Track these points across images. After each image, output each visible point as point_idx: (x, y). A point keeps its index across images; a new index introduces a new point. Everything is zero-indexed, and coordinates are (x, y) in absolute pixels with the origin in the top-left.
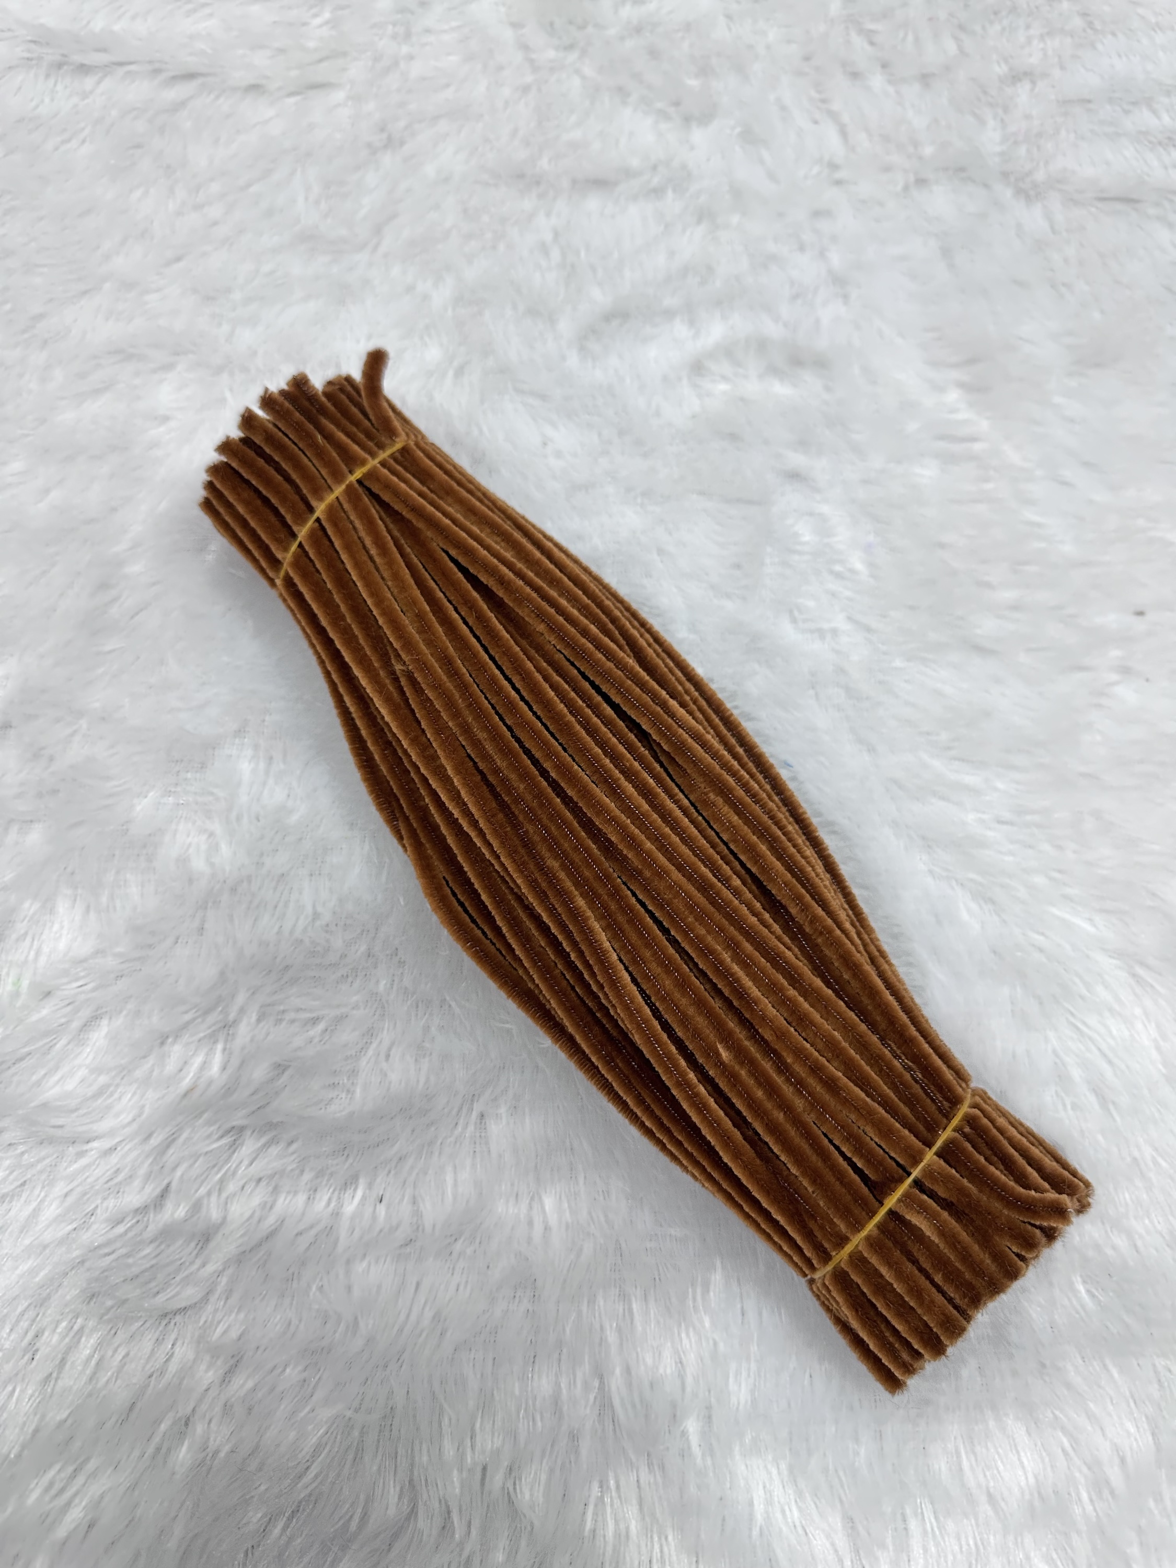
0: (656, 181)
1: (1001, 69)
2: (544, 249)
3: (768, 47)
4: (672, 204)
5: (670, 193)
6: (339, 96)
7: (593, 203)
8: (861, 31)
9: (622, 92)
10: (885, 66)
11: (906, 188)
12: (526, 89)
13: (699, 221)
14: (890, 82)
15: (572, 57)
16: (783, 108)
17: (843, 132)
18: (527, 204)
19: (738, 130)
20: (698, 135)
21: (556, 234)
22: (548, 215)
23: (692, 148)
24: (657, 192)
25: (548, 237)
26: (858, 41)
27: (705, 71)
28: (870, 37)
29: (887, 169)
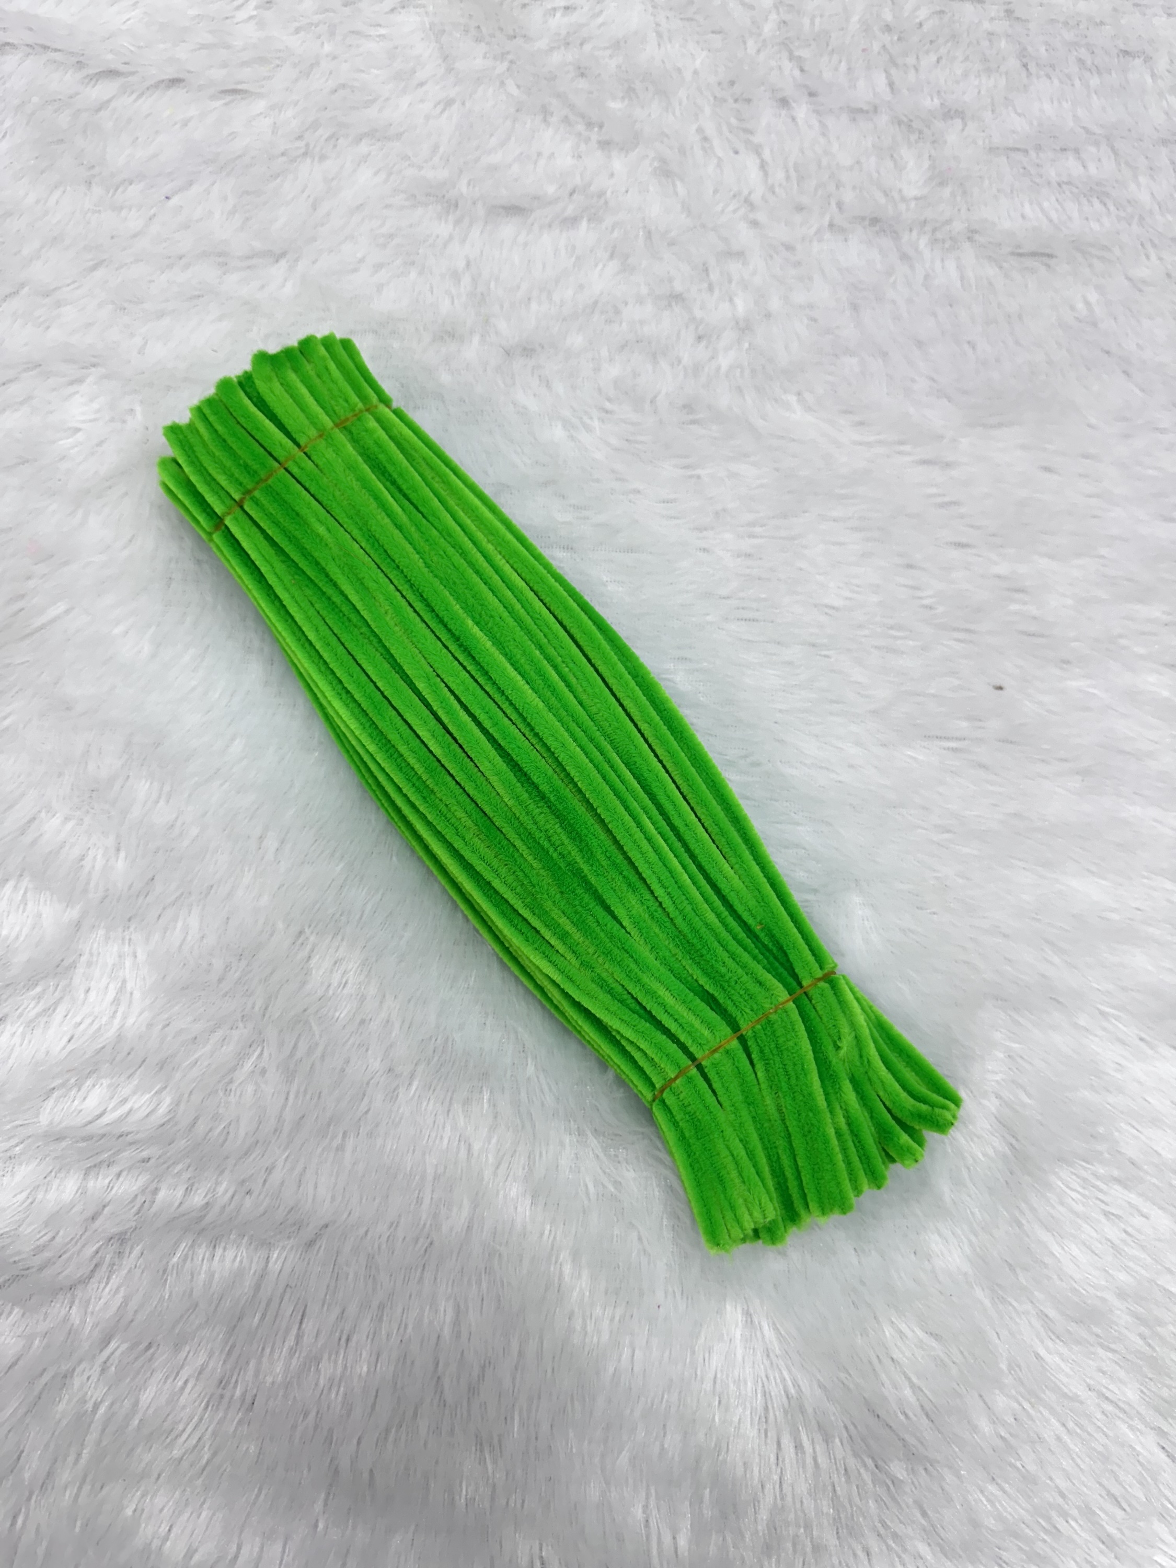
0: (570, 211)
1: (930, 103)
2: (456, 276)
3: (696, 72)
4: (584, 234)
5: (584, 223)
6: (260, 105)
7: (508, 229)
8: (791, 58)
9: (545, 112)
10: (812, 94)
11: (818, 231)
12: (449, 103)
13: (612, 256)
14: (817, 112)
15: (502, 67)
16: (705, 139)
17: (763, 166)
18: (443, 229)
19: (656, 164)
20: (619, 164)
21: (468, 265)
22: (463, 241)
23: (612, 175)
24: (572, 222)
25: (461, 264)
26: (787, 65)
27: (630, 92)
28: (800, 63)
29: (800, 208)
